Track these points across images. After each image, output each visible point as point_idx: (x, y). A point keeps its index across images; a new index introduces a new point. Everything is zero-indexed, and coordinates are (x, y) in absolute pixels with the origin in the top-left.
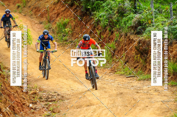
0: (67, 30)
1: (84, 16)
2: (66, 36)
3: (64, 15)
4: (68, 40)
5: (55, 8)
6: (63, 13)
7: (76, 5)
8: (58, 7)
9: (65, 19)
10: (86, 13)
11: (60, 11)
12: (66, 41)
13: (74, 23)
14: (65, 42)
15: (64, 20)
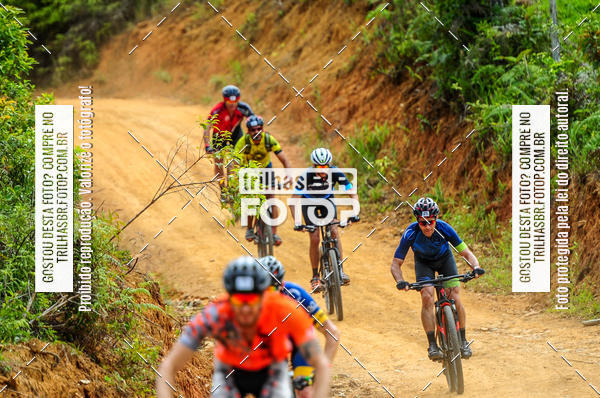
0: (383, 164)
1: (439, 117)
2: (379, 185)
3: (370, 114)
4: (384, 199)
5: (340, 89)
6: (368, 105)
7: (414, 80)
8: (351, 87)
9: (376, 127)
10: (446, 106)
11: (357, 100)
12: (380, 200)
13: (406, 139)
14: (375, 206)
15: (373, 129)
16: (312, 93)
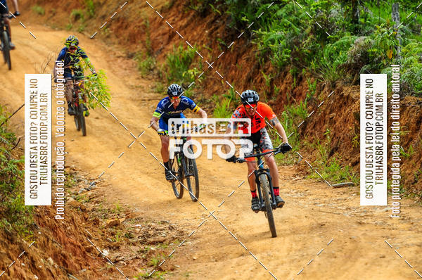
0: (194, 73)
1: (233, 40)
5: (163, 20)
6: (183, 31)
7: (215, 14)
8: (171, 19)
10: (238, 33)
11: (175, 28)
13: (209, 56)
15: (186, 48)
16: (143, 23)
